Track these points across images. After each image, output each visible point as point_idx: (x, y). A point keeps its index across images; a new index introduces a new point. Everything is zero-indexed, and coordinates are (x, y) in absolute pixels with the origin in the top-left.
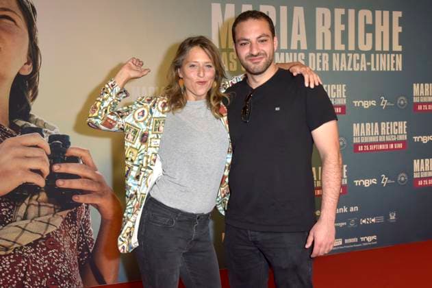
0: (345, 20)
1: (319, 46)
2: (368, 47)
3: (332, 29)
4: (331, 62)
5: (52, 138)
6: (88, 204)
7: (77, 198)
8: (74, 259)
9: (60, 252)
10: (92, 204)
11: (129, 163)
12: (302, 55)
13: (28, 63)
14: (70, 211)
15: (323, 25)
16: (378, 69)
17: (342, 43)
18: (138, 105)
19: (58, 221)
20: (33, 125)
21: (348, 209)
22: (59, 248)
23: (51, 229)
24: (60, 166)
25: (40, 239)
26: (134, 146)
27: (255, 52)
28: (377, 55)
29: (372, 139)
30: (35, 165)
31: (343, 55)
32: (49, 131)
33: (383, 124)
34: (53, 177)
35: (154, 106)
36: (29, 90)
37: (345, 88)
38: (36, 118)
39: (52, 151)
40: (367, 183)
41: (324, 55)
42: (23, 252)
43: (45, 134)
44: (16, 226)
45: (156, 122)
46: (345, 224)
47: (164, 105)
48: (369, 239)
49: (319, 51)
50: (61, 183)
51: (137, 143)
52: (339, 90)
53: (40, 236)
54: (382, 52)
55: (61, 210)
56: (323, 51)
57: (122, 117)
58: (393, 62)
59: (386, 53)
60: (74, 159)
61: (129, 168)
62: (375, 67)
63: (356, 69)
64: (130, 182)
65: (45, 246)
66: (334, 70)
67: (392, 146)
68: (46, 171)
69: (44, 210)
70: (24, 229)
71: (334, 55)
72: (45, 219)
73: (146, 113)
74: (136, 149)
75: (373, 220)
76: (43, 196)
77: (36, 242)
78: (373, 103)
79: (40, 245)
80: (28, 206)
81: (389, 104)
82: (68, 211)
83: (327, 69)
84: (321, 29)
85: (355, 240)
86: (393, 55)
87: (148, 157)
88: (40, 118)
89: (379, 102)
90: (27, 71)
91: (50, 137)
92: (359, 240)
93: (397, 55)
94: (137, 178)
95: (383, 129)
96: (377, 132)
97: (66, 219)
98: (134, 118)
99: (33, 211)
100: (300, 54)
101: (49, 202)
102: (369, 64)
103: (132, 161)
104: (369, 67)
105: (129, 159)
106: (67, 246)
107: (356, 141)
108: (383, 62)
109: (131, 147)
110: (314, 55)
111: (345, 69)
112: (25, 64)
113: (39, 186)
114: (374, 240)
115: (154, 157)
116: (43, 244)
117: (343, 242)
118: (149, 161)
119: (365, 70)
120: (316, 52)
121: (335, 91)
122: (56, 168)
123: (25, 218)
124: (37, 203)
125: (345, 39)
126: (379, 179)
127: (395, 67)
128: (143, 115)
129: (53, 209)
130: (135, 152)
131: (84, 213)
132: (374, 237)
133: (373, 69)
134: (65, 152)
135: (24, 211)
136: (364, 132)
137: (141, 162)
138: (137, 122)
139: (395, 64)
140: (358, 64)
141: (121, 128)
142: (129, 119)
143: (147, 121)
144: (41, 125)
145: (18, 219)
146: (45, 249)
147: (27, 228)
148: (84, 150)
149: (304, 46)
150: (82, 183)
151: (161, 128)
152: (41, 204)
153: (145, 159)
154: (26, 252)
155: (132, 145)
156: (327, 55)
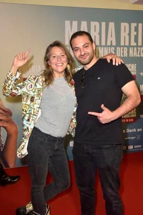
0: (136, 29)
1: (122, 44)
3: (130, 34)
4: (128, 52)
10: (2, 126)
11: (25, 113)
12: (113, 48)
15: (125, 32)
17: (135, 42)
18: (29, 81)
21: (137, 130)
26: (27, 103)
31: (135, 48)
35: (37, 82)
45: (39, 91)
46: (135, 137)
49: (122, 46)
51: (29, 102)
52: (133, 67)
56: (125, 46)
57: (20, 88)
61: (24, 115)
64: (25, 122)
66: (130, 56)
71: (130, 48)
73: (33, 86)
74: (28, 105)
83: (127, 56)
84: (124, 34)
85: (140, 146)
87: (34, 109)
92: (142, 146)
94: (28, 120)
98: (27, 89)
100: (112, 48)
103: (26, 111)
105: (24, 110)
109: (26, 104)
110: (119, 48)
111: (136, 56)
115: (38, 109)
118: (35, 111)
120: (120, 46)
121: (130, 67)
125: (136, 40)
128: (31, 87)
130: (28, 107)
137: (30, 112)
138: (28, 91)
142: (24, 89)
143: (34, 90)
149: (114, 44)
151: (41, 94)
153: (33, 110)
156: (126, 48)
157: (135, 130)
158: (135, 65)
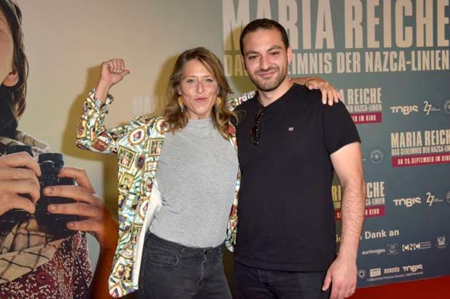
0: (379, 12)
1: (349, 45)
2: (408, 43)
3: (364, 24)
4: (363, 62)
5: (43, 158)
6: (84, 232)
7: (72, 225)
8: (69, 295)
9: (53, 287)
10: (89, 232)
11: (125, 191)
12: (329, 55)
13: (13, 73)
14: (63, 240)
15: (354, 19)
16: (419, 69)
17: (376, 40)
18: (134, 126)
19: (50, 252)
20: (20, 143)
21: (387, 234)
22: (51, 283)
23: (43, 261)
24: (53, 189)
25: (31, 273)
26: (130, 172)
27: (266, 67)
28: (419, 52)
29: (414, 151)
30: (23, 188)
31: (378, 54)
32: (39, 149)
33: (427, 133)
34: (44, 201)
35: (152, 126)
36: (15, 103)
37: (381, 92)
38: (23, 135)
39: (42, 172)
40: (409, 202)
41: (355, 54)
42: (10, 289)
43: (34, 154)
44: (3, 259)
45: (153, 144)
46: (384, 250)
47: (163, 125)
48: (414, 268)
49: (349, 50)
50: (53, 209)
51: (133, 169)
52: (373, 95)
53: (29, 270)
54: (425, 48)
55: (54, 240)
56: (354, 50)
57: (115, 139)
58: (438, 59)
59: (430, 49)
60: (68, 181)
61: (125, 197)
62: (416, 66)
63: (393, 69)
64: (125, 212)
65: (36, 281)
66: (367, 71)
67: (438, 159)
68: (37, 195)
69: (34, 240)
70: (11, 263)
71: (367, 53)
72: (35, 249)
74: (131, 175)
75: (418, 246)
76: (33, 224)
77: (25, 276)
78: (415, 108)
79: (30, 280)
80: (16, 235)
81: (434, 109)
82: (61, 241)
83: (359, 71)
84: (352, 24)
85: (397, 269)
86: (438, 52)
88: (28, 135)
89: (421, 107)
90: (13, 81)
91: (40, 156)
92: (402, 270)
93: (443, 51)
94: (134, 207)
95: (427, 139)
96: (420, 142)
97: (59, 249)
98: (129, 140)
99: (21, 242)
100: (326, 54)
101: (40, 231)
102: (408, 63)
103: (127, 188)
104: (409, 67)
105: (125, 187)
106: (61, 280)
107: (394, 153)
108: (426, 60)
109: (126, 173)
110: (342, 54)
111: (380, 70)
112: (10, 74)
113: (28, 213)
114: (419, 270)
115: (148, 182)
116: (33, 279)
117: (382, 271)
118: (145, 187)
119: (404, 70)
120: (345, 51)
121: (368, 95)
122: (48, 191)
123: (12, 249)
124: (26, 232)
125: (379, 35)
126: (424, 198)
127: (440, 65)
128: (139, 137)
129: (44, 238)
130: (131, 179)
131: (80, 242)
132: (420, 266)
133: (414, 69)
134: (58, 173)
135: (11, 242)
136: (403, 143)
137: (138, 189)
138: (132, 144)
139: (440, 62)
140: (396, 64)
141: (114, 152)
142: (123, 141)
143: (143, 143)
144: (29, 143)
145: (5, 250)
146: (35, 285)
147: (14, 261)
148: (79, 170)
149: (331, 45)
150: (78, 208)
152: (31, 233)
153: (142, 185)
154: (13, 289)
155: (128, 170)
156: (358, 54)
157: (384, 234)
158: (379, 89)
